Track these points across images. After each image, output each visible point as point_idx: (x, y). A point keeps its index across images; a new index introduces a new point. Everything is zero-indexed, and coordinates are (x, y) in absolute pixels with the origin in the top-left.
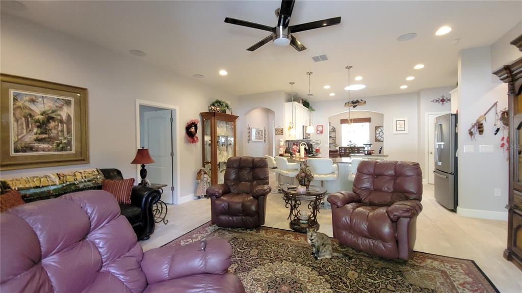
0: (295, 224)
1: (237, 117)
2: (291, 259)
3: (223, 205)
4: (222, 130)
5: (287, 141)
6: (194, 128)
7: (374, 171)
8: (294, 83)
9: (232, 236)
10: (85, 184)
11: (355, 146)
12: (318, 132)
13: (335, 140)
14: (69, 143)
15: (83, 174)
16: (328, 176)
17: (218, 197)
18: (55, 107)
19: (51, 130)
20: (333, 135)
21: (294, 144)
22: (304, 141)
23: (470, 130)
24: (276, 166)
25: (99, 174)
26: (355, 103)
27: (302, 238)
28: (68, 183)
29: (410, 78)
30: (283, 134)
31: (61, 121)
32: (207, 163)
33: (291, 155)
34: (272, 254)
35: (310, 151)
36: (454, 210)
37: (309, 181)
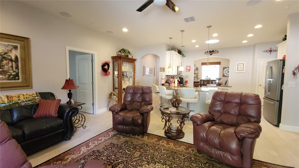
0: (168, 133)
1: (135, 60)
2: (162, 162)
3: (120, 118)
4: (126, 67)
5: (167, 76)
6: (107, 66)
7: (225, 99)
8: (172, 38)
9: (125, 139)
10: (26, 102)
11: (210, 79)
12: (187, 70)
13: (198, 75)
14: (17, 75)
15: (25, 96)
16: (192, 99)
17: (117, 113)
18: (6, 50)
19: (4, 66)
20: (196, 72)
21: (172, 78)
22: (178, 76)
23: (293, 71)
24: (158, 91)
25: (37, 96)
26: (211, 52)
27: (172, 144)
28: (14, 102)
29: (250, 35)
30: (164, 71)
31: (11, 60)
32: (116, 88)
33: (169, 84)
34: (150, 156)
35: (182, 82)
36: (278, 126)
37: (179, 104)
